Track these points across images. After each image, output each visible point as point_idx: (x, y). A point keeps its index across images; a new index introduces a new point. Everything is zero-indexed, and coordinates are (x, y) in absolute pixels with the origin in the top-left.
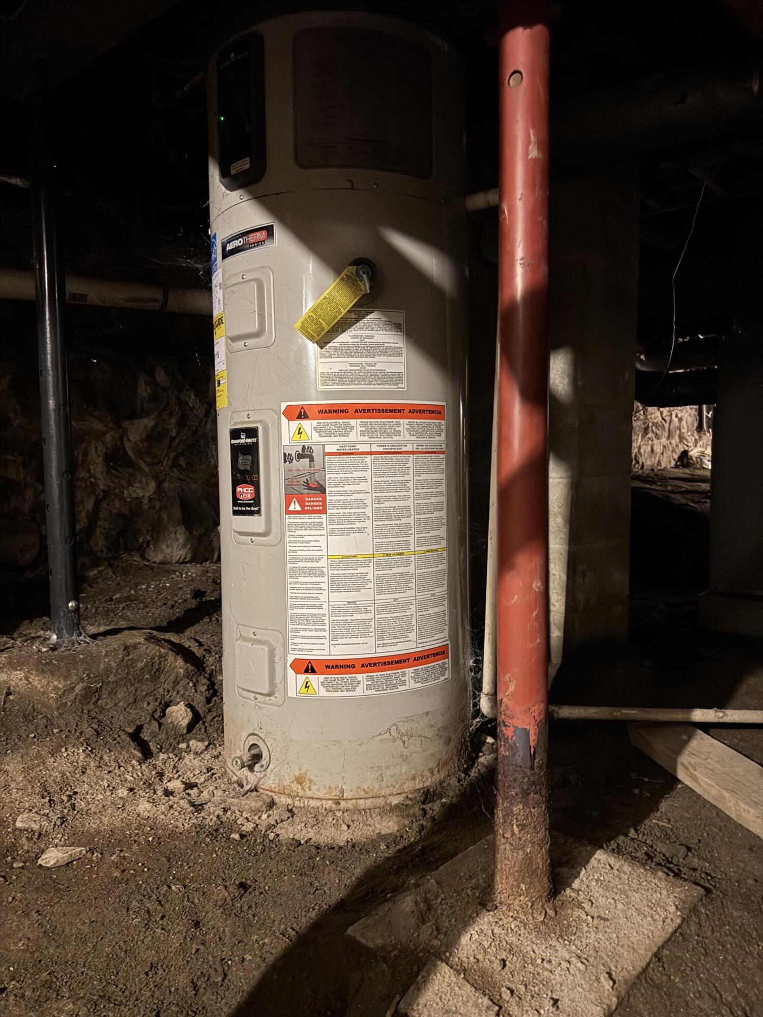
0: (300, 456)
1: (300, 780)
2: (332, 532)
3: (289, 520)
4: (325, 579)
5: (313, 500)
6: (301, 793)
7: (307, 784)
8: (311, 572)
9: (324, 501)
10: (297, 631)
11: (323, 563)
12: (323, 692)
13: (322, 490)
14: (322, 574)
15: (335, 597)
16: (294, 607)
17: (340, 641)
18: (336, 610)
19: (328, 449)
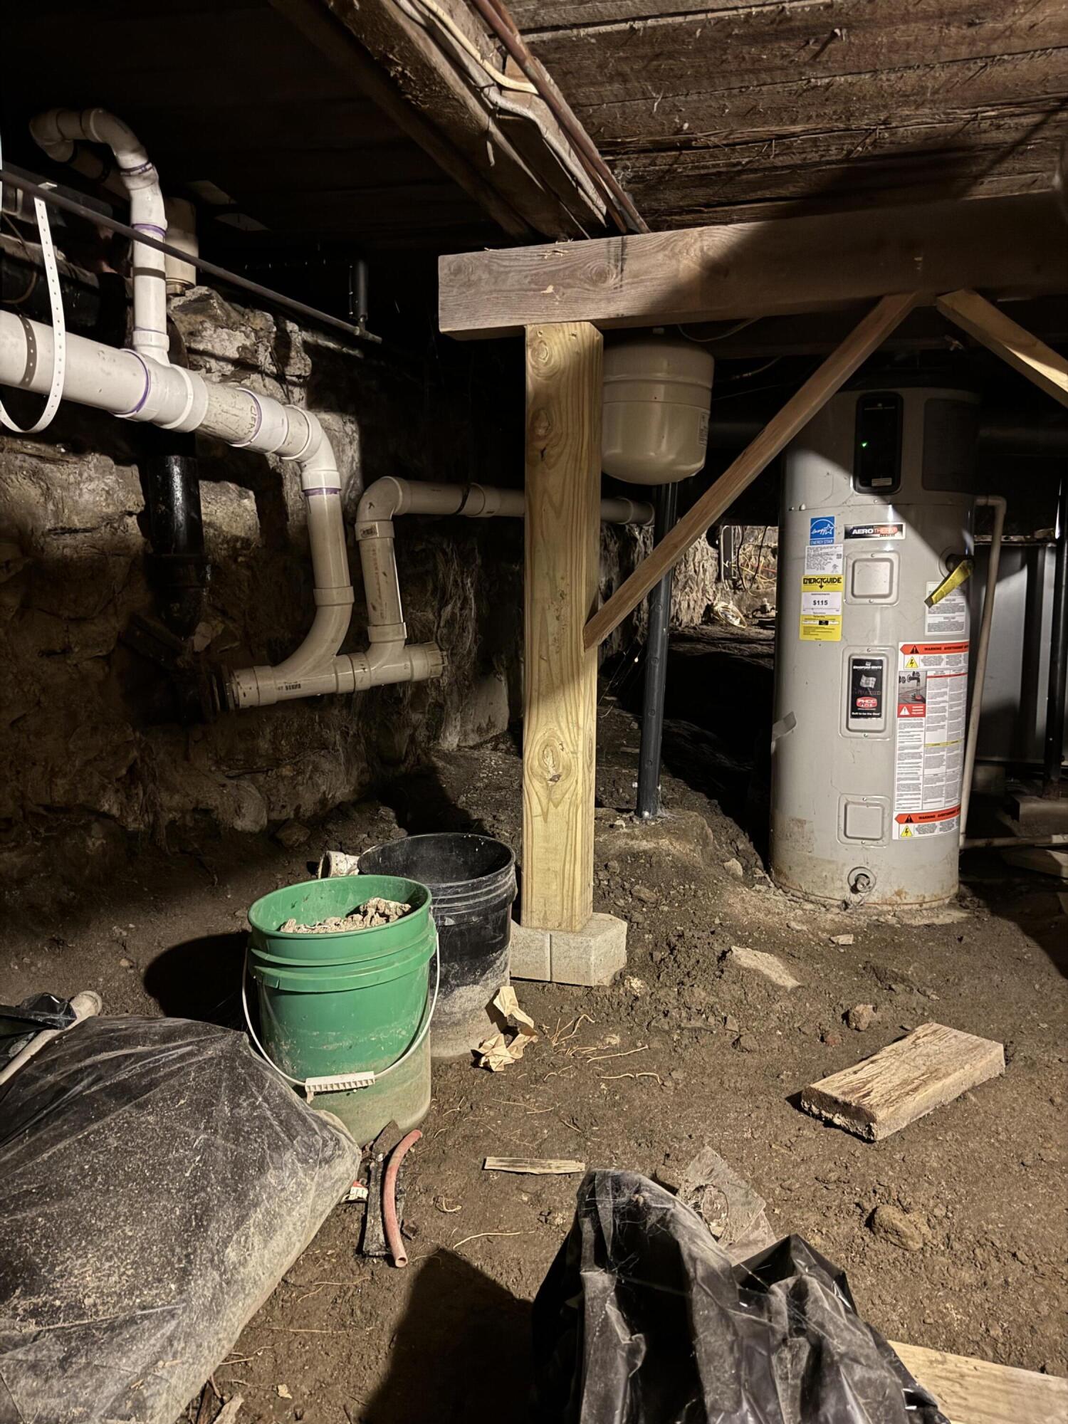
0: (911, 679)
1: (899, 893)
2: (928, 729)
3: (899, 721)
4: (922, 760)
5: (917, 708)
6: (899, 902)
7: (903, 895)
8: (913, 756)
9: (925, 709)
10: (902, 795)
11: (922, 749)
12: (916, 835)
13: (924, 701)
14: (920, 757)
15: (928, 771)
16: (899, 779)
17: (929, 800)
18: (927, 781)
19: (930, 674)
